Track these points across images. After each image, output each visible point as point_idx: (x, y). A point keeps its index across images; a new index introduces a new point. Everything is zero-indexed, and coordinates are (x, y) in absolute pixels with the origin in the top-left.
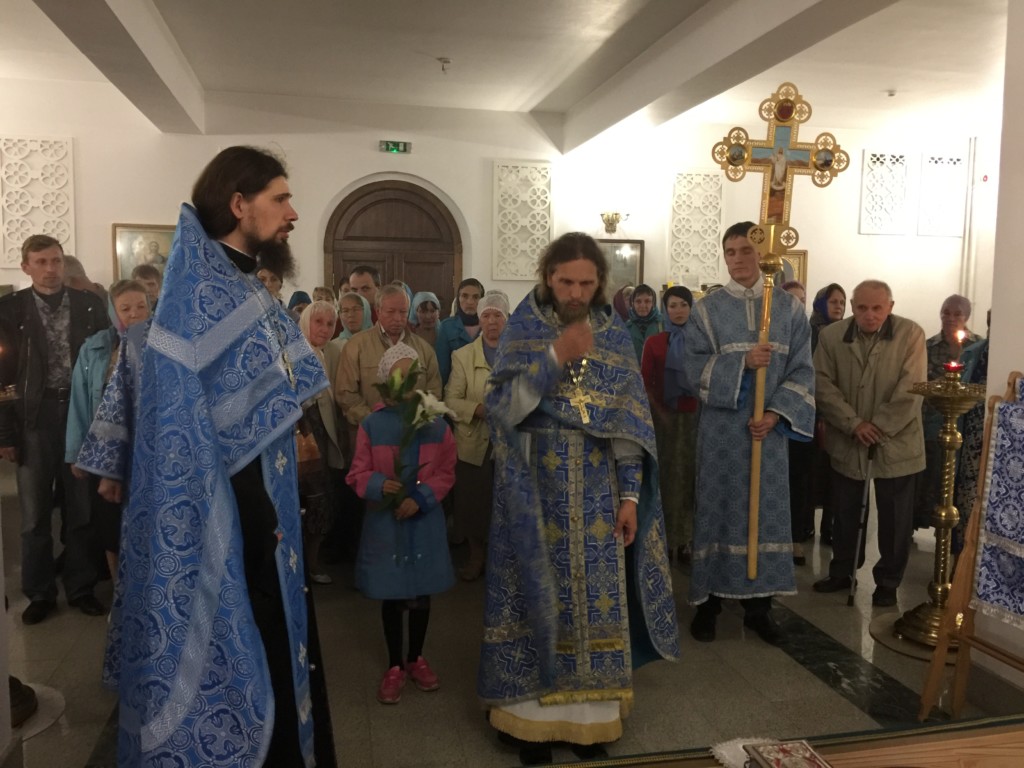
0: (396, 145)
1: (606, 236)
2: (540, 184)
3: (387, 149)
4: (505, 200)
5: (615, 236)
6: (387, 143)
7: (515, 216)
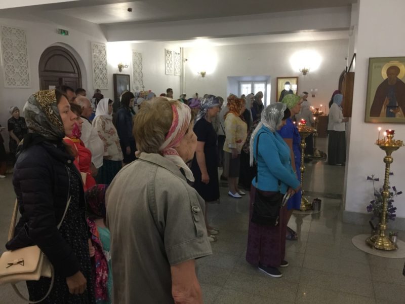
0: (64, 31)
1: (119, 73)
2: (103, 52)
3: (62, 33)
4: (95, 58)
5: (121, 73)
6: (62, 30)
7: (98, 64)
